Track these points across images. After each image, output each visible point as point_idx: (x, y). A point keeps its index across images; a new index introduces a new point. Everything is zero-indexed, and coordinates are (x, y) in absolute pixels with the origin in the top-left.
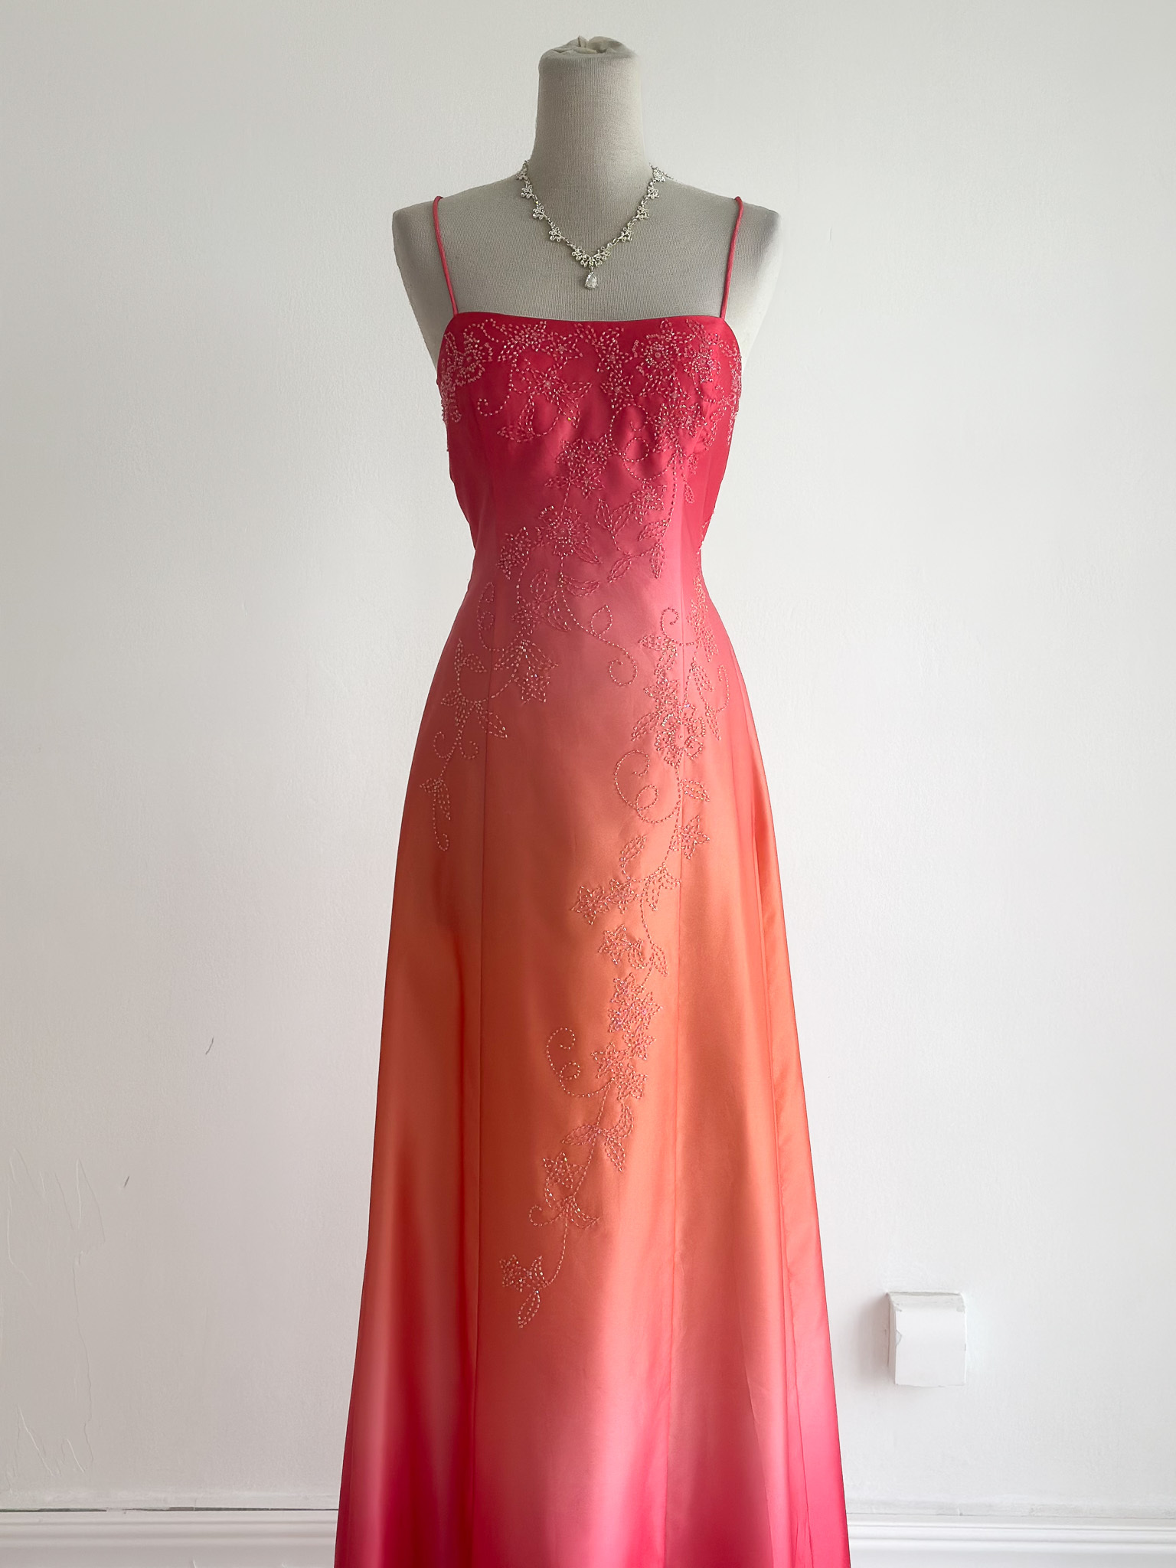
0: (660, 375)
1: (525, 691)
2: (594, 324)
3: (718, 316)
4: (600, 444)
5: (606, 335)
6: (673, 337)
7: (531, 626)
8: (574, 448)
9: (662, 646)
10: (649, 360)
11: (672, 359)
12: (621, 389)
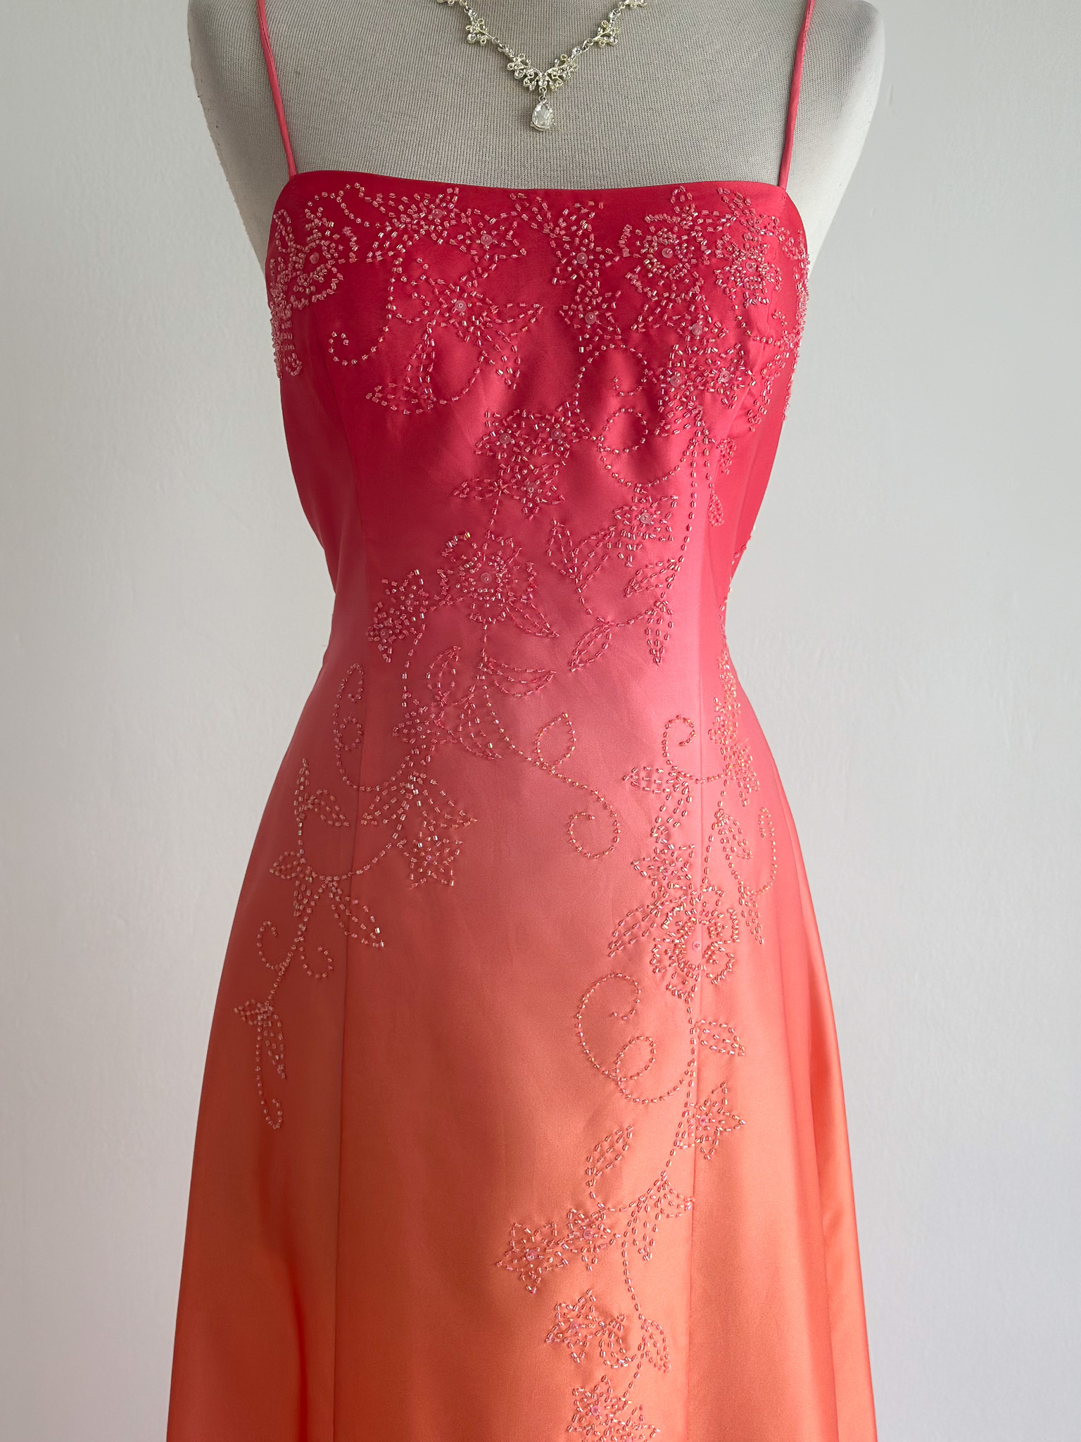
0: (671, 291)
1: (418, 865)
2: (548, 194)
3: (774, 182)
4: (557, 421)
5: (570, 214)
6: (694, 220)
7: (428, 749)
8: (510, 427)
9: (664, 786)
10: (652, 263)
11: (694, 261)
12: (598, 316)
